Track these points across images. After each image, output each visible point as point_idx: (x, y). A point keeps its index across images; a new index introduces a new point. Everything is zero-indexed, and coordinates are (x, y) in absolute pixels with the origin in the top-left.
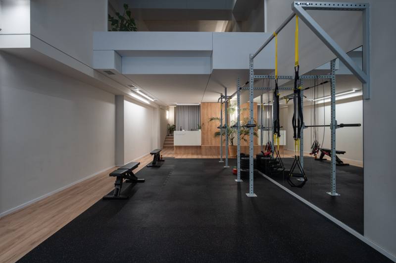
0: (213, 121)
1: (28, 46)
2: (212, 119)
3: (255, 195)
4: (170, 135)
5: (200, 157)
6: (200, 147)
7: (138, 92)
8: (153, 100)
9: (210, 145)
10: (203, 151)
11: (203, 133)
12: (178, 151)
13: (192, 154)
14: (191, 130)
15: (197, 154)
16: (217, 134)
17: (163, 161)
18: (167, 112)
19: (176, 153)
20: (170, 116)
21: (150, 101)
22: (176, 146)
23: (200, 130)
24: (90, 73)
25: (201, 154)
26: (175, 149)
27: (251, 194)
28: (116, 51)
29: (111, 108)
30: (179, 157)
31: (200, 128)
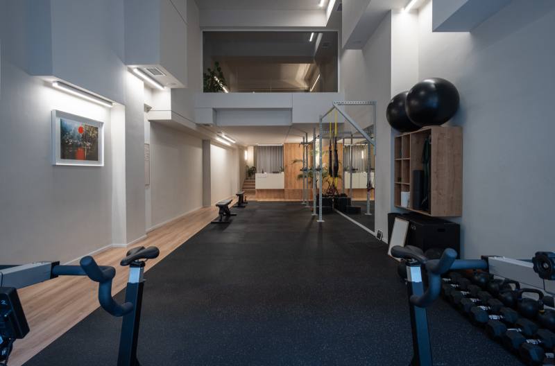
0: (297, 163)
1: (170, 118)
2: (295, 161)
3: (323, 221)
4: (249, 178)
5: (283, 200)
6: (283, 190)
7: (223, 136)
8: (234, 142)
9: (293, 188)
10: (286, 194)
11: (286, 176)
12: (260, 195)
13: (275, 198)
14: (274, 173)
15: (280, 198)
16: (300, 177)
17: (247, 203)
18: (246, 152)
19: (258, 197)
20: (249, 156)
21: (231, 143)
22: (258, 190)
23: (283, 173)
24: (193, 127)
25: (284, 198)
26: (257, 192)
27: (321, 220)
28: (213, 109)
29: (199, 152)
30: (261, 200)
31: (283, 170)
